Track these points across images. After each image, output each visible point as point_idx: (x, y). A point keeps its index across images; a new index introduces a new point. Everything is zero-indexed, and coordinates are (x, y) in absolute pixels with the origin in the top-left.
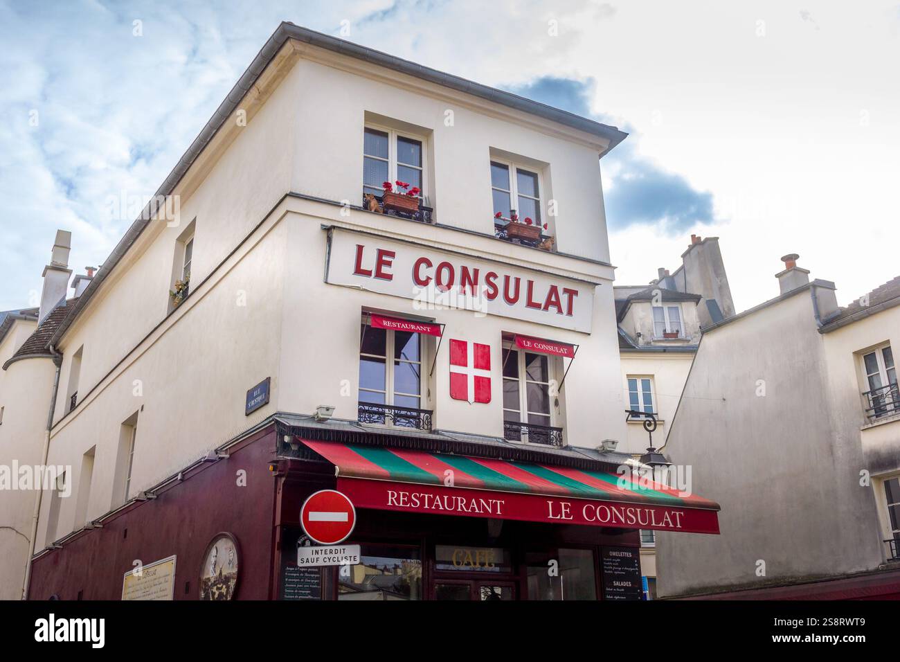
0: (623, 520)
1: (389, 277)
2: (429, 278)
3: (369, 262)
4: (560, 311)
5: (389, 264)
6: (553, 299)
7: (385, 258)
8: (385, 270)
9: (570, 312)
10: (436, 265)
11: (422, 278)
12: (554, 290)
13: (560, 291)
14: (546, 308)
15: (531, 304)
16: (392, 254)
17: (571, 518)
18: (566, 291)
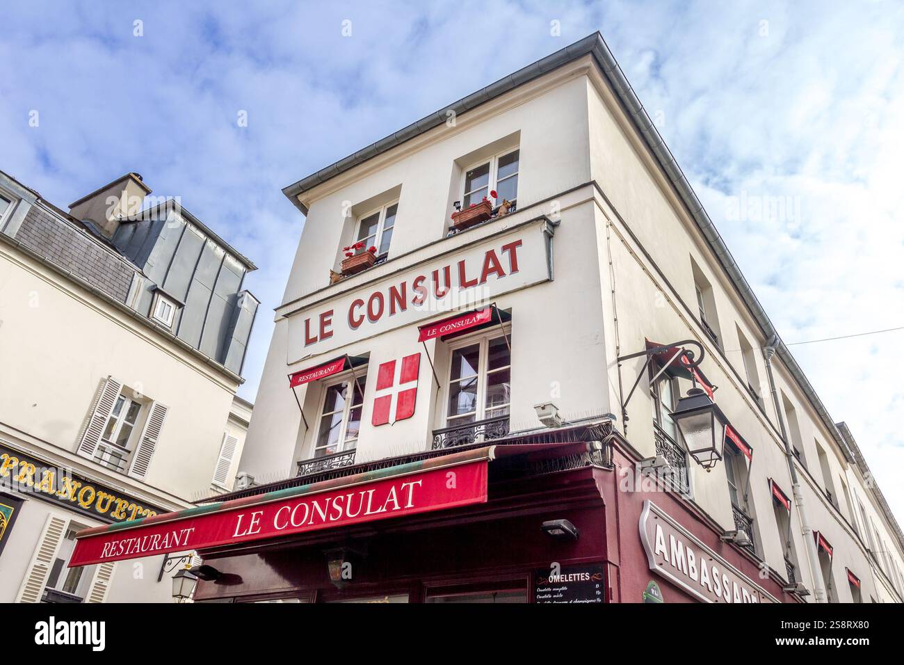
0: (324, 517)
1: (330, 334)
2: (362, 317)
3: (315, 331)
4: (501, 274)
5: (329, 322)
6: (491, 265)
7: (326, 320)
8: (327, 329)
9: (514, 268)
10: (366, 302)
11: (356, 319)
12: (491, 255)
13: (498, 253)
14: (484, 280)
15: (464, 284)
16: (331, 313)
17: (258, 532)
18: (505, 248)
